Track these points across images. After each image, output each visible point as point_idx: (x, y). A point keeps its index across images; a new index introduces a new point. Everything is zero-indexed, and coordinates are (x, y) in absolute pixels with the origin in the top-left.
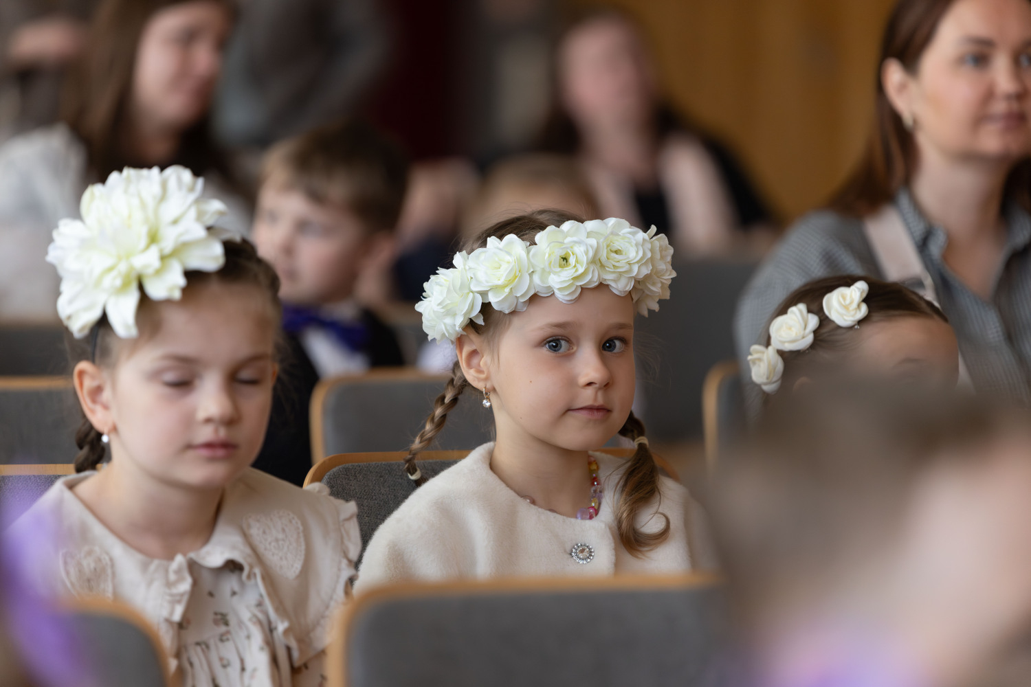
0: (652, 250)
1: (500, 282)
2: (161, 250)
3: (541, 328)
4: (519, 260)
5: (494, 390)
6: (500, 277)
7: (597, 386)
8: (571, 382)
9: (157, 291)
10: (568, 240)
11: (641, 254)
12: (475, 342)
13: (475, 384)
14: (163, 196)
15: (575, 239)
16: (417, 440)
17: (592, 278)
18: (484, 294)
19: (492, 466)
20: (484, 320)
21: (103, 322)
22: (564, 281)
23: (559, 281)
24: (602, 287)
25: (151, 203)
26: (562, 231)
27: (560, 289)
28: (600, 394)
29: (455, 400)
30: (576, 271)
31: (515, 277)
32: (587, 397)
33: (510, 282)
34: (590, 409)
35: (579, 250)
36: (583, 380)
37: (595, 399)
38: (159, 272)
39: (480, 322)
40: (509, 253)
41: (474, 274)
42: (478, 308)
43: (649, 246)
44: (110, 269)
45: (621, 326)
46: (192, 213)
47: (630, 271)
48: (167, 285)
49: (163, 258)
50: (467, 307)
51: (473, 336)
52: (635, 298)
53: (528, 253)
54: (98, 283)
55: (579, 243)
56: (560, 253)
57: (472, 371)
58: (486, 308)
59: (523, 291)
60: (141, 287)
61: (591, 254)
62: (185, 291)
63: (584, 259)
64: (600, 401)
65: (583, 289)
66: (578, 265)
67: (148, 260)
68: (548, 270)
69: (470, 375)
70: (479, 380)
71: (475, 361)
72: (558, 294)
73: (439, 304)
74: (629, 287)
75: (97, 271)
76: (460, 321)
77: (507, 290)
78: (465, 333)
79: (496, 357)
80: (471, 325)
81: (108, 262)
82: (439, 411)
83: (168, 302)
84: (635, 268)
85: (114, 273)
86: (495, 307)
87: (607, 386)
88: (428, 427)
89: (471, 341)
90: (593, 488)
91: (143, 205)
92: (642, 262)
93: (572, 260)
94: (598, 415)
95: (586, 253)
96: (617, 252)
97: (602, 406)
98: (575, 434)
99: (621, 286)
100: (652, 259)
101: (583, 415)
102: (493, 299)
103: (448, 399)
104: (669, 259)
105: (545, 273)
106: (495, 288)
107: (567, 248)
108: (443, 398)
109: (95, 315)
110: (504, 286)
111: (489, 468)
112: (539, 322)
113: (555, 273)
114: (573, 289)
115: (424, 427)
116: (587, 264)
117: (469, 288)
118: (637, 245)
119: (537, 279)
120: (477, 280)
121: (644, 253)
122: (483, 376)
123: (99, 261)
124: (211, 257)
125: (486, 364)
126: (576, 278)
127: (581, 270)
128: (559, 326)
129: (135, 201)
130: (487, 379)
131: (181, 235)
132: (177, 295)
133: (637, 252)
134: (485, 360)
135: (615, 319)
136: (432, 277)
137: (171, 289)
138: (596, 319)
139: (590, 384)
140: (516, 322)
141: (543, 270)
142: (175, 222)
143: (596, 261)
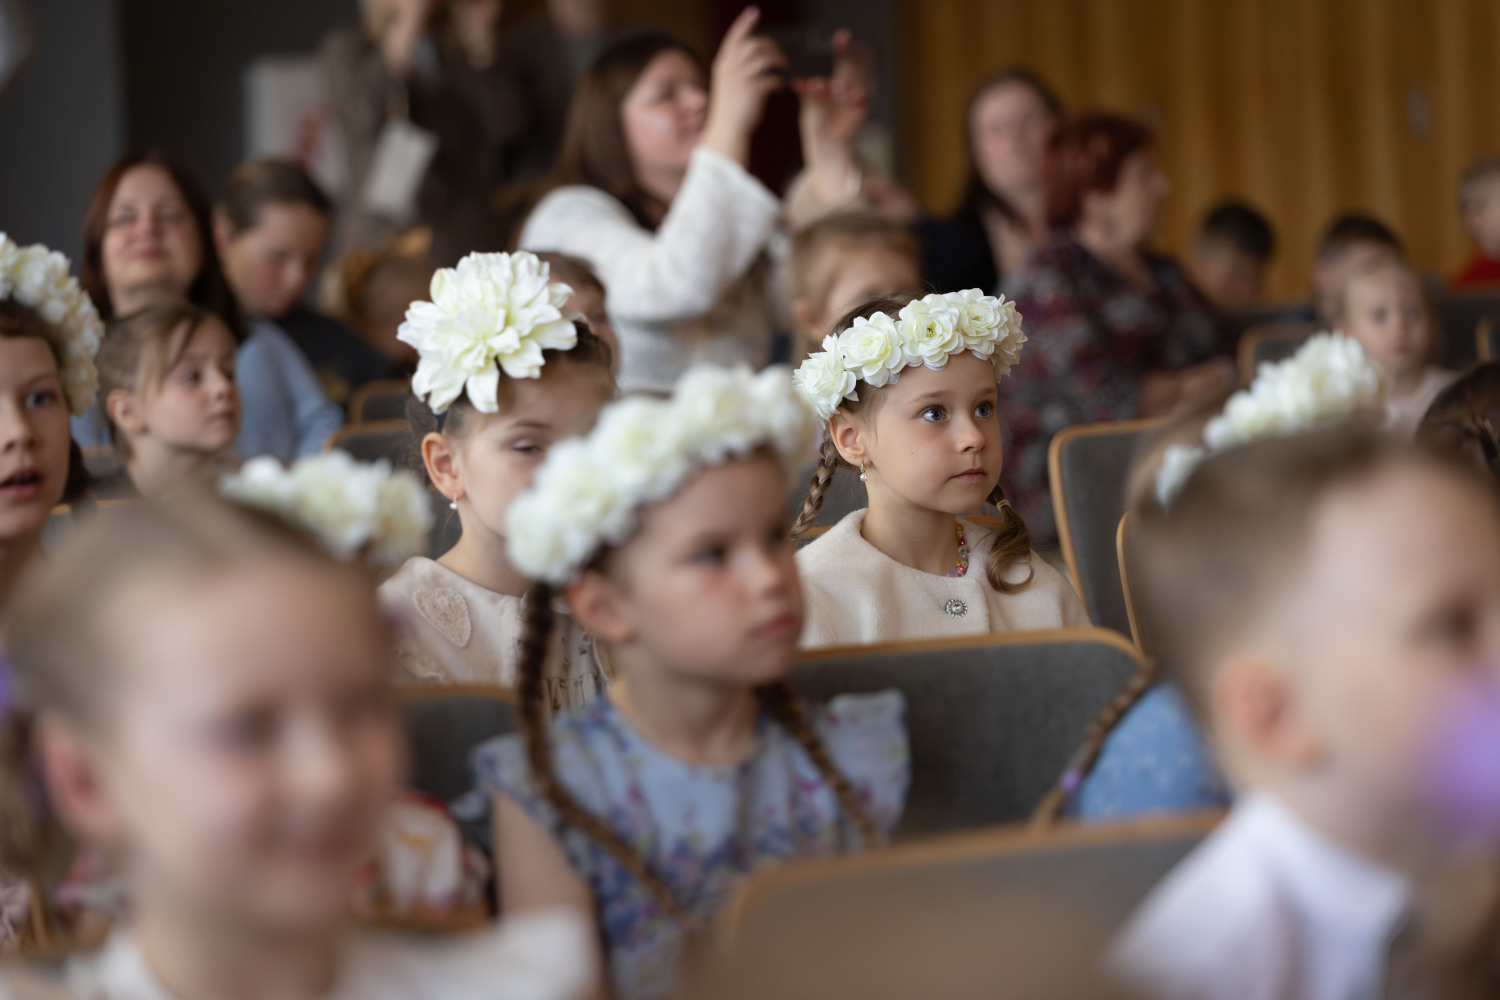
0: (1007, 314)
1: (874, 357)
2: (519, 332)
3: (917, 400)
4: (890, 334)
5: (871, 465)
6: (873, 353)
7: (975, 450)
8: (949, 449)
9: (518, 369)
10: (933, 310)
11: (999, 318)
12: (849, 420)
13: (851, 461)
14: (514, 281)
15: (939, 309)
16: (799, 522)
17: (958, 344)
18: (857, 370)
19: (863, 531)
20: (859, 397)
21: (463, 399)
22: (934, 349)
23: (928, 351)
24: (967, 352)
25: (503, 287)
26: (925, 304)
27: (929, 357)
28: (977, 458)
29: (828, 481)
30: (944, 338)
31: (887, 350)
32: (967, 462)
33: (881, 356)
34: (969, 473)
35: (944, 319)
36: (960, 446)
37: (974, 463)
38: (517, 353)
39: (855, 398)
40: (879, 329)
41: (848, 352)
42: (854, 385)
43: (1004, 311)
44: (468, 350)
45: (988, 391)
46: (545, 295)
47: (991, 335)
48: (526, 365)
49: (522, 339)
50: (844, 385)
51: (847, 415)
52: (994, 362)
53: (896, 327)
54: (458, 363)
55: (942, 312)
56: (925, 324)
57: (848, 449)
58: (861, 385)
59: (896, 364)
60: (499, 367)
61: (955, 321)
62: (543, 369)
63: (950, 327)
64: (978, 465)
65: (951, 356)
66: (945, 334)
67: (505, 342)
68: (917, 340)
69: (846, 454)
70: (856, 456)
71: (849, 439)
72: (928, 362)
73: (816, 386)
74: (992, 350)
75: (456, 352)
76: (836, 399)
77: (881, 364)
78: (838, 413)
79: (873, 435)
80: (845, 404)
81: (467, 344)
82: (815, 492)
83: (528, 380)
84: (996, 333)
85: (473, 354)
86: (868, 380)
87: (982, 449)
88: (807, 508)
89: (846, 420)
90: (960, 549)
91: (497, 289)
92: (1001, 327)
93: (938, 330)
94: (976, 479)
95: (951, 320)
96: (977, 318)
97: (979, 469)
98: (956, 499)
99: (983, 350)
100: (1008, 324)
101: (964, 481)
102: (868, 375)
103: (822, 477)
104: (1020, 324)
105: (914, 343)
106: (869, 364)
107: (932, 318)
108: (817, 479)
109: (455, 392)
110: (877, 361)
111: (859, 536)
112: (913, 393)
113: (924, 342)
114: (942, 356)
115: (803, 508)
116: (953, 331)
117: (843, 366)
118: (994, 310)
119: (907, 351)
120: (850, 357)
121: (1002, 318)
122: (860, 452)
123: (456, 344)
124: (565, 337)
125: (862, 441)
126: (943, 346)
127: (948, 337)
128: (933, 395)
129: (489, 286)
130: (864, 454)
131: (537, 317)
132: (536, 373)
133: (995, 317)
134: (861, 436)
135: (983, 384)
136: (805, 362)
137: (531, 368)
138: (966, 385)
139: (967, 449)
140: (892, 395)
141: (913, 341)
142: (527, 305)
143: (959, 329)
